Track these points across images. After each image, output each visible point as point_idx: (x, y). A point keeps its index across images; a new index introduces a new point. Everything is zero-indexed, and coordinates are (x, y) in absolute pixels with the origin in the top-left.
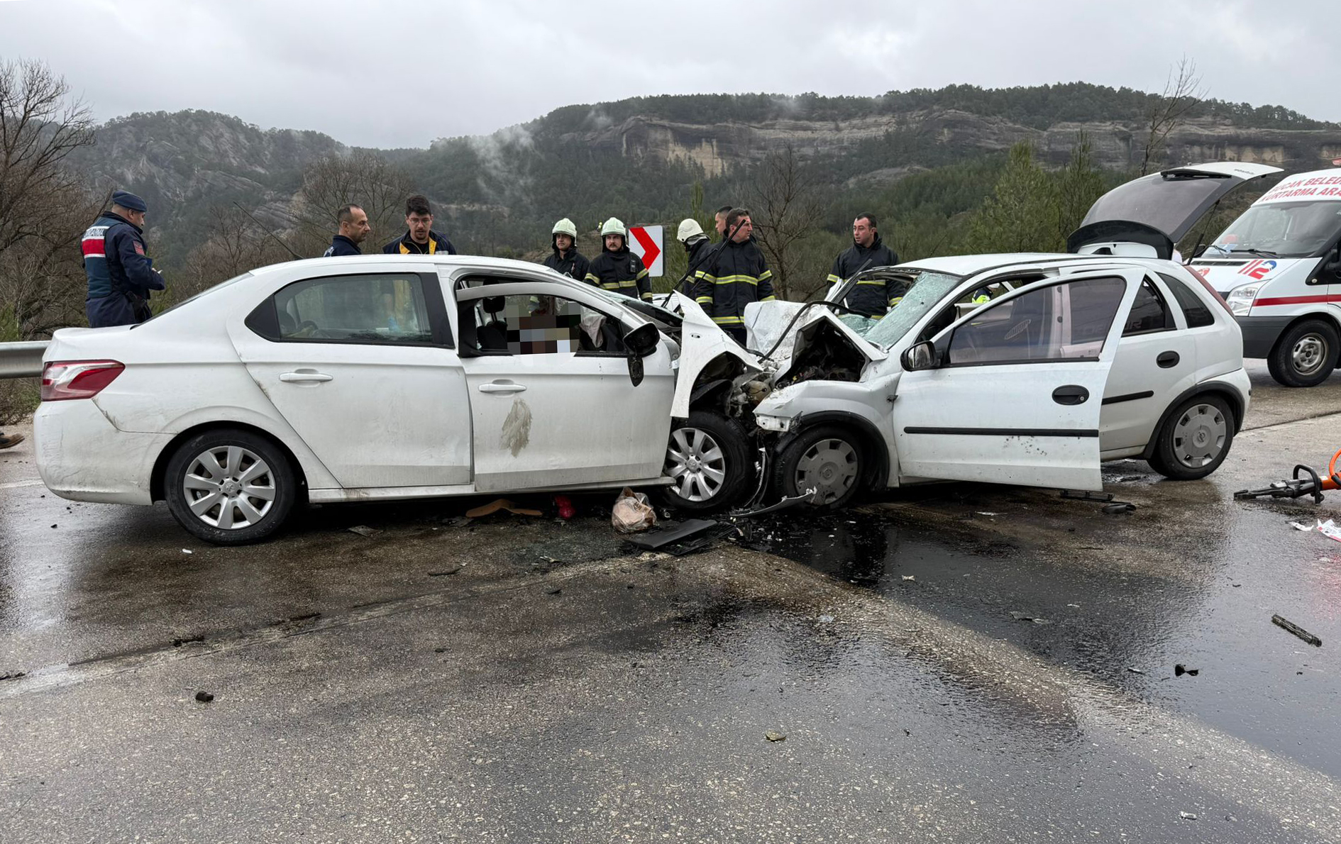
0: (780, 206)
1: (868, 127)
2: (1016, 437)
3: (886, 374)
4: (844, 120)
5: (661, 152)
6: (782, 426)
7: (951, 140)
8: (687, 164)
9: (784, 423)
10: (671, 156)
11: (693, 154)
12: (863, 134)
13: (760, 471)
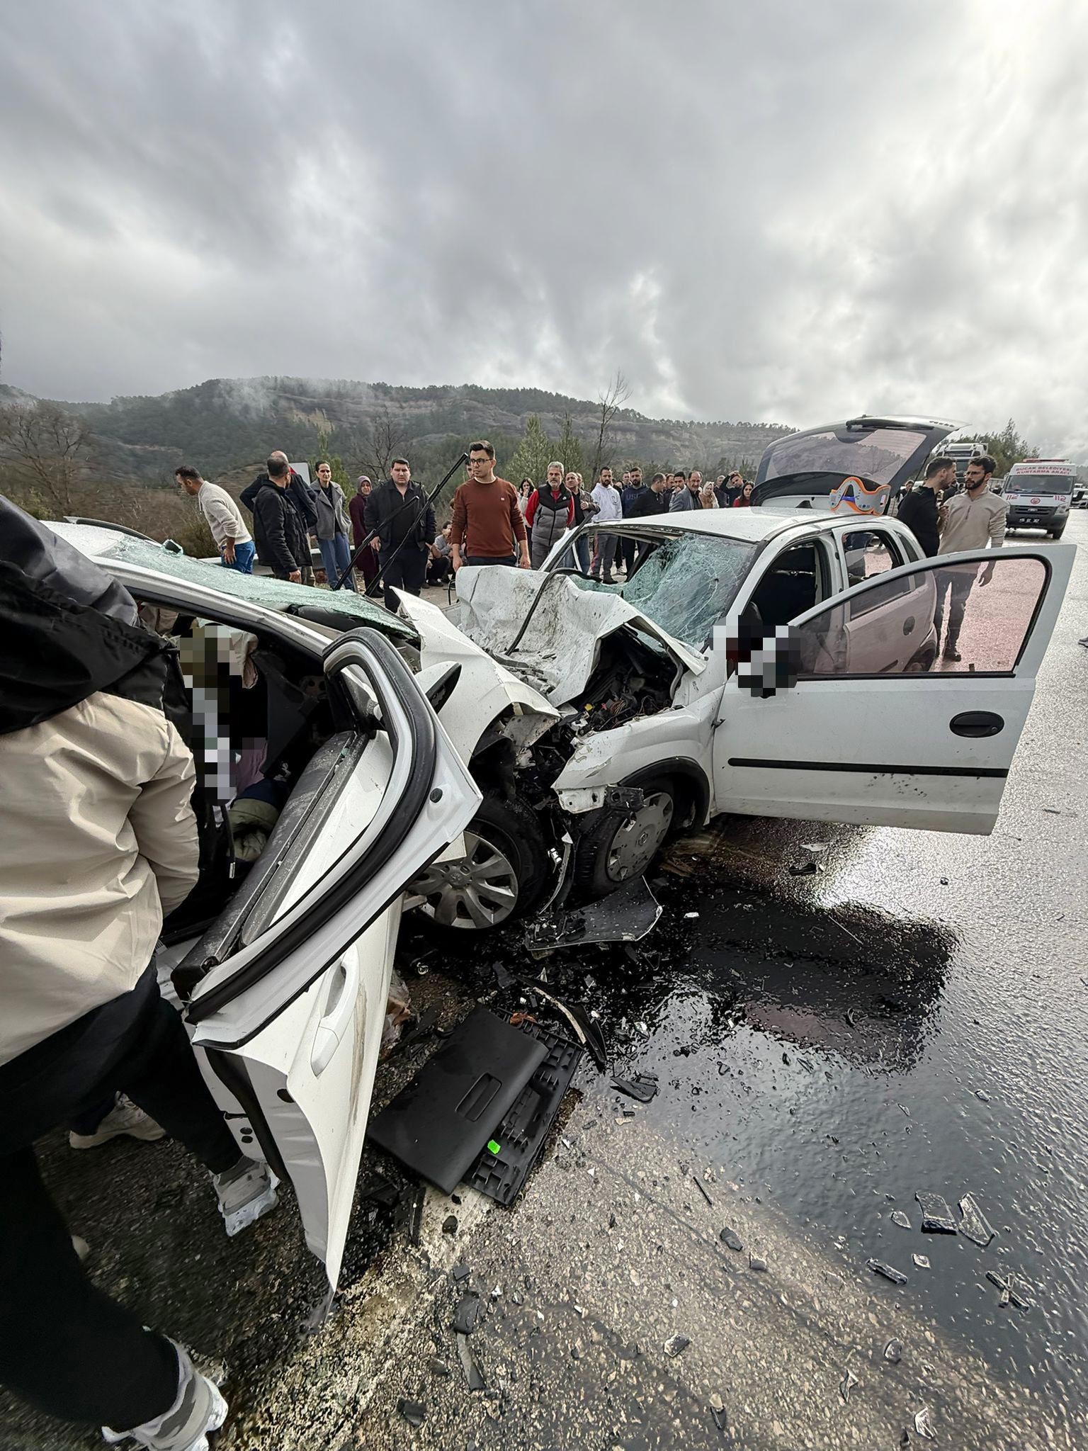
0: (384, 452)
1: (420, 407)
2: (888, 775)
3: (708, 691)
4: (405, 402)
5: (288, 415)
6: (594, 798)
7: (469, 419)
8: (307, 423)
9: (596, 793)
10: (296, 419)
11: (311, 417)
12: (416, 411)
13: (560, 863)
